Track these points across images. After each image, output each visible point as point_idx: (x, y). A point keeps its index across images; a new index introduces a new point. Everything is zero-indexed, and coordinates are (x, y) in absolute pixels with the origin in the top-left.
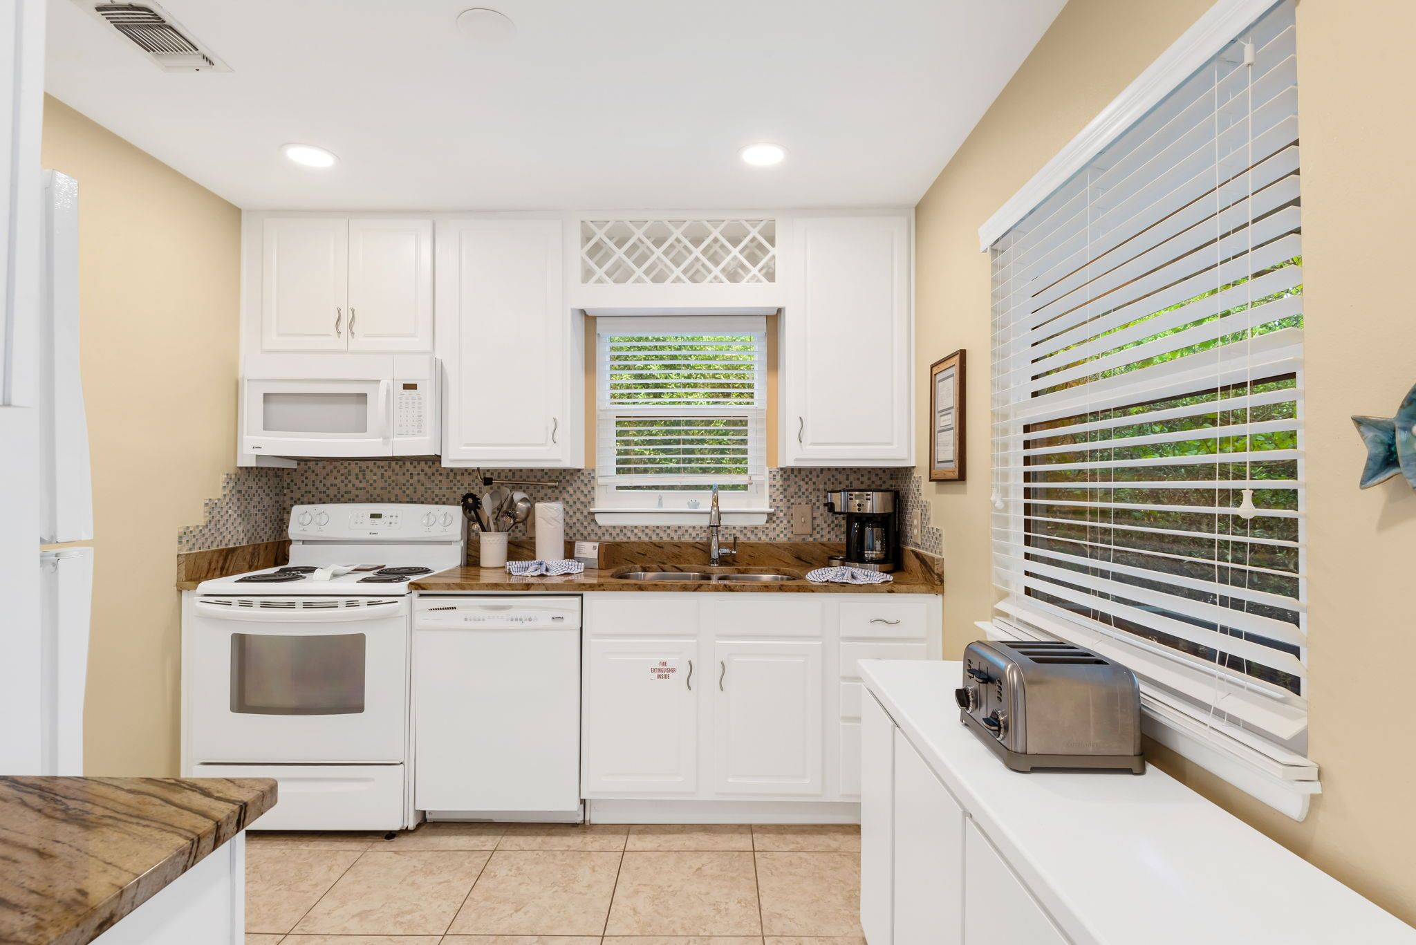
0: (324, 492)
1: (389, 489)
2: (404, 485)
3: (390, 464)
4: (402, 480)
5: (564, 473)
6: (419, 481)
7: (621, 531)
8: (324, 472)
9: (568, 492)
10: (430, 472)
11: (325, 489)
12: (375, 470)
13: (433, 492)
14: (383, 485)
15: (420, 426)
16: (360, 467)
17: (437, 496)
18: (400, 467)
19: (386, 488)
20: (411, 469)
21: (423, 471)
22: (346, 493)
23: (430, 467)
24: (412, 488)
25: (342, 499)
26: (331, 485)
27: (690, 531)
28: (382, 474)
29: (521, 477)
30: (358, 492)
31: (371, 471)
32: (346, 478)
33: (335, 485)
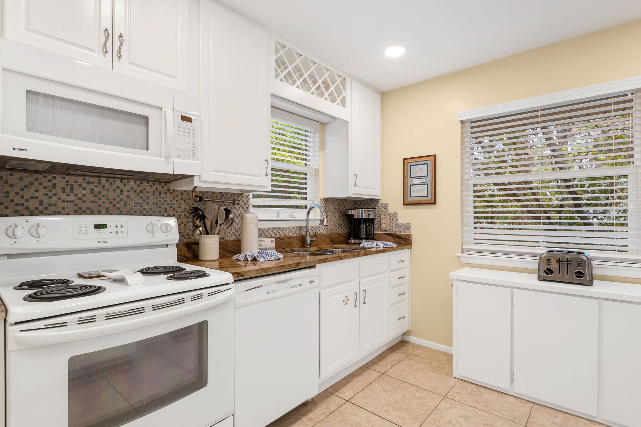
0: (22, 204)
1: (100, 202)
2: (115, 199)
3: (100, 180)
4: (111, 194)
5: (233, 196)
6: (129, 197)
7: (263, 232)
8: (22, 184)
9: (236, 208)
10: (138, 190)
11: (23, 201)
12: (84, 185)
13: (141, 206)
14: (94, 199)
15: (194, 153)
16: (68, 182)
17: (145, 209)
18: (111, 184)
19: (96, 202)
20: (122, 187)
21: (132, 188)
22: (50, 205)
23: (138, 186)
24: (122, 203)
25: (45, 211)
26: (32, 197)
27: (292, 230)
28: (92, 189)
29: (208, 197)
30: (65, 205)
31: (80, 186)
32: (51, 191)
33: (37, 197)
